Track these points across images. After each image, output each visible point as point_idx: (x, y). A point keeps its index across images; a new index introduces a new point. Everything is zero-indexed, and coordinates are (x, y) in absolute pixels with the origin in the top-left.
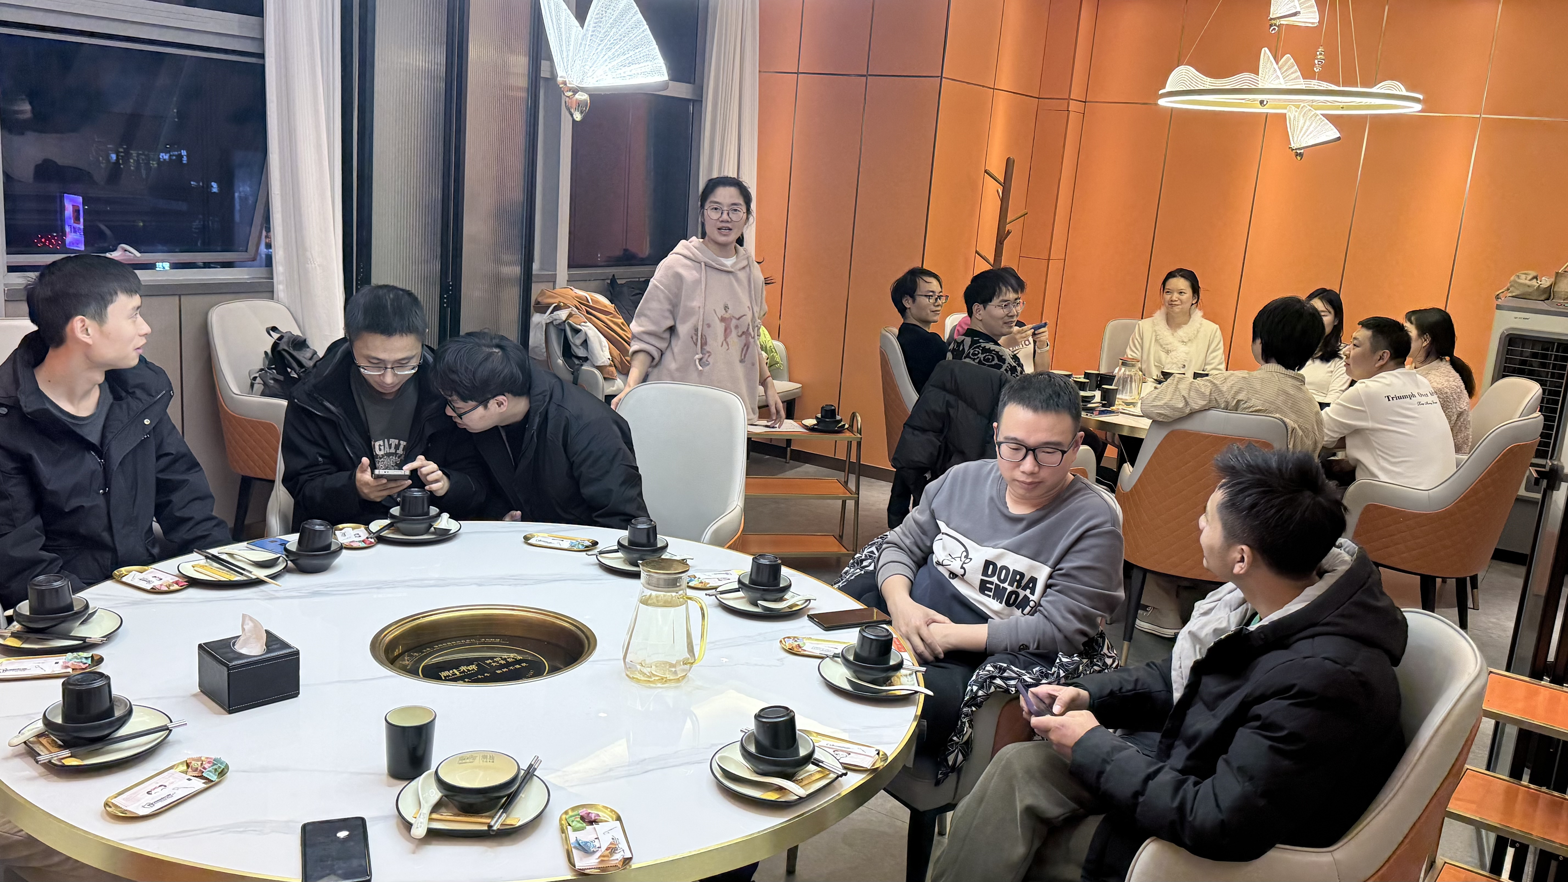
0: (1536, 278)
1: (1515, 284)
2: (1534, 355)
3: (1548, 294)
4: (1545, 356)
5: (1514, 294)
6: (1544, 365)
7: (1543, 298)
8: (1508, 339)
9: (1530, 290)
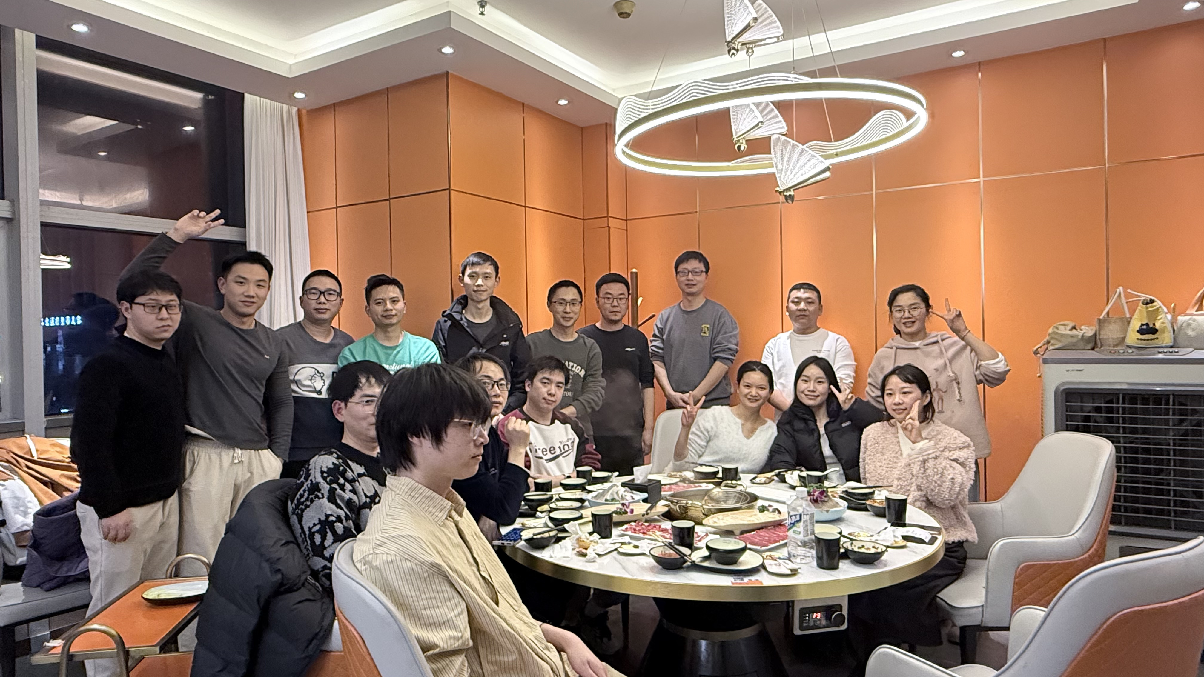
0: (1074, 328)
1: (1056, 336)
2: (1098, 410)
3: (1094, 343)
4: (1110, 410)
5: (1056, 347)
6: (1110, 420)
7: (1089, 347)
8: (1064, 395)
9: (1074, 340)
